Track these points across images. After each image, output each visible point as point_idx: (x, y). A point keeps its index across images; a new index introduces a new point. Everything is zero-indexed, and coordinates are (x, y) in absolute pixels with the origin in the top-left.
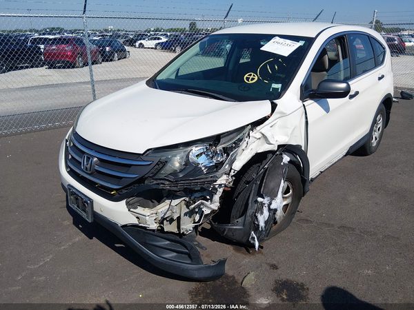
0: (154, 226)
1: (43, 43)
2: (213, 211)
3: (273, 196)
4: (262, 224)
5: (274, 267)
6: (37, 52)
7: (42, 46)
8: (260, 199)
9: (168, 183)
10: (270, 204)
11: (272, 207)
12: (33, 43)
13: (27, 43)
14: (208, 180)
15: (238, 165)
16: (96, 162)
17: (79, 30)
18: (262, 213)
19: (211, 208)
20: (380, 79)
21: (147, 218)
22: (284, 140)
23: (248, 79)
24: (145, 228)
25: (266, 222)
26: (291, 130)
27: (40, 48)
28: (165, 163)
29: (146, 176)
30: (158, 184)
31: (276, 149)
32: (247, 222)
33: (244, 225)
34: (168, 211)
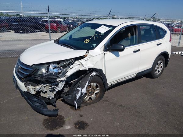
0: (34, 93)
1: (45, 22)
2: (59, 91)
3: (83, 87)
4: (77, 98)
5: (81, 116)
6: (43, 25)
7: (45, 23)
8: (78, 88)
9: (39, 77)
10: (82, 90)
11: (82, 92)
12: (42, 22)
13: (40, 22)
14: (54, 78)
15: (69, 74)
16: (20, 68)
17: (65, 17)
18: (78, 94)
19: (58, 89)
20: (158, 45)
21: (31, 90)
22: (92, 66)
23: (86, 41)
24: (30, 93)
25: (79, 98)
26: (95, 62)
27: (44, 24)
28: (38, 70)
29: (32, 74)
30: (35, 78)
31: (87, 69)
32: (73, 97)
33: (72, 98)
34: (40, 88)
